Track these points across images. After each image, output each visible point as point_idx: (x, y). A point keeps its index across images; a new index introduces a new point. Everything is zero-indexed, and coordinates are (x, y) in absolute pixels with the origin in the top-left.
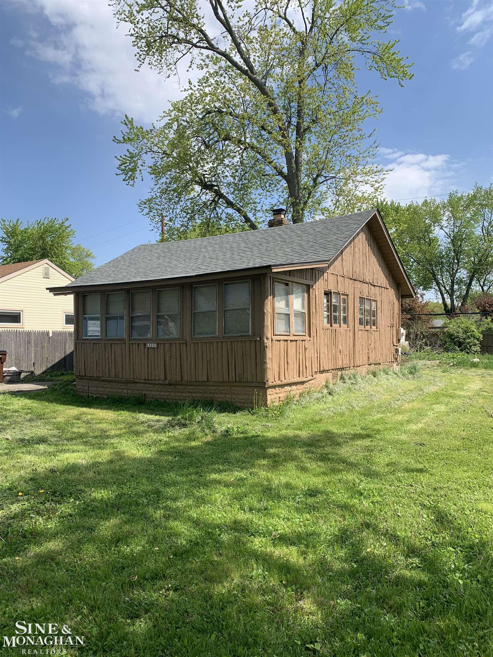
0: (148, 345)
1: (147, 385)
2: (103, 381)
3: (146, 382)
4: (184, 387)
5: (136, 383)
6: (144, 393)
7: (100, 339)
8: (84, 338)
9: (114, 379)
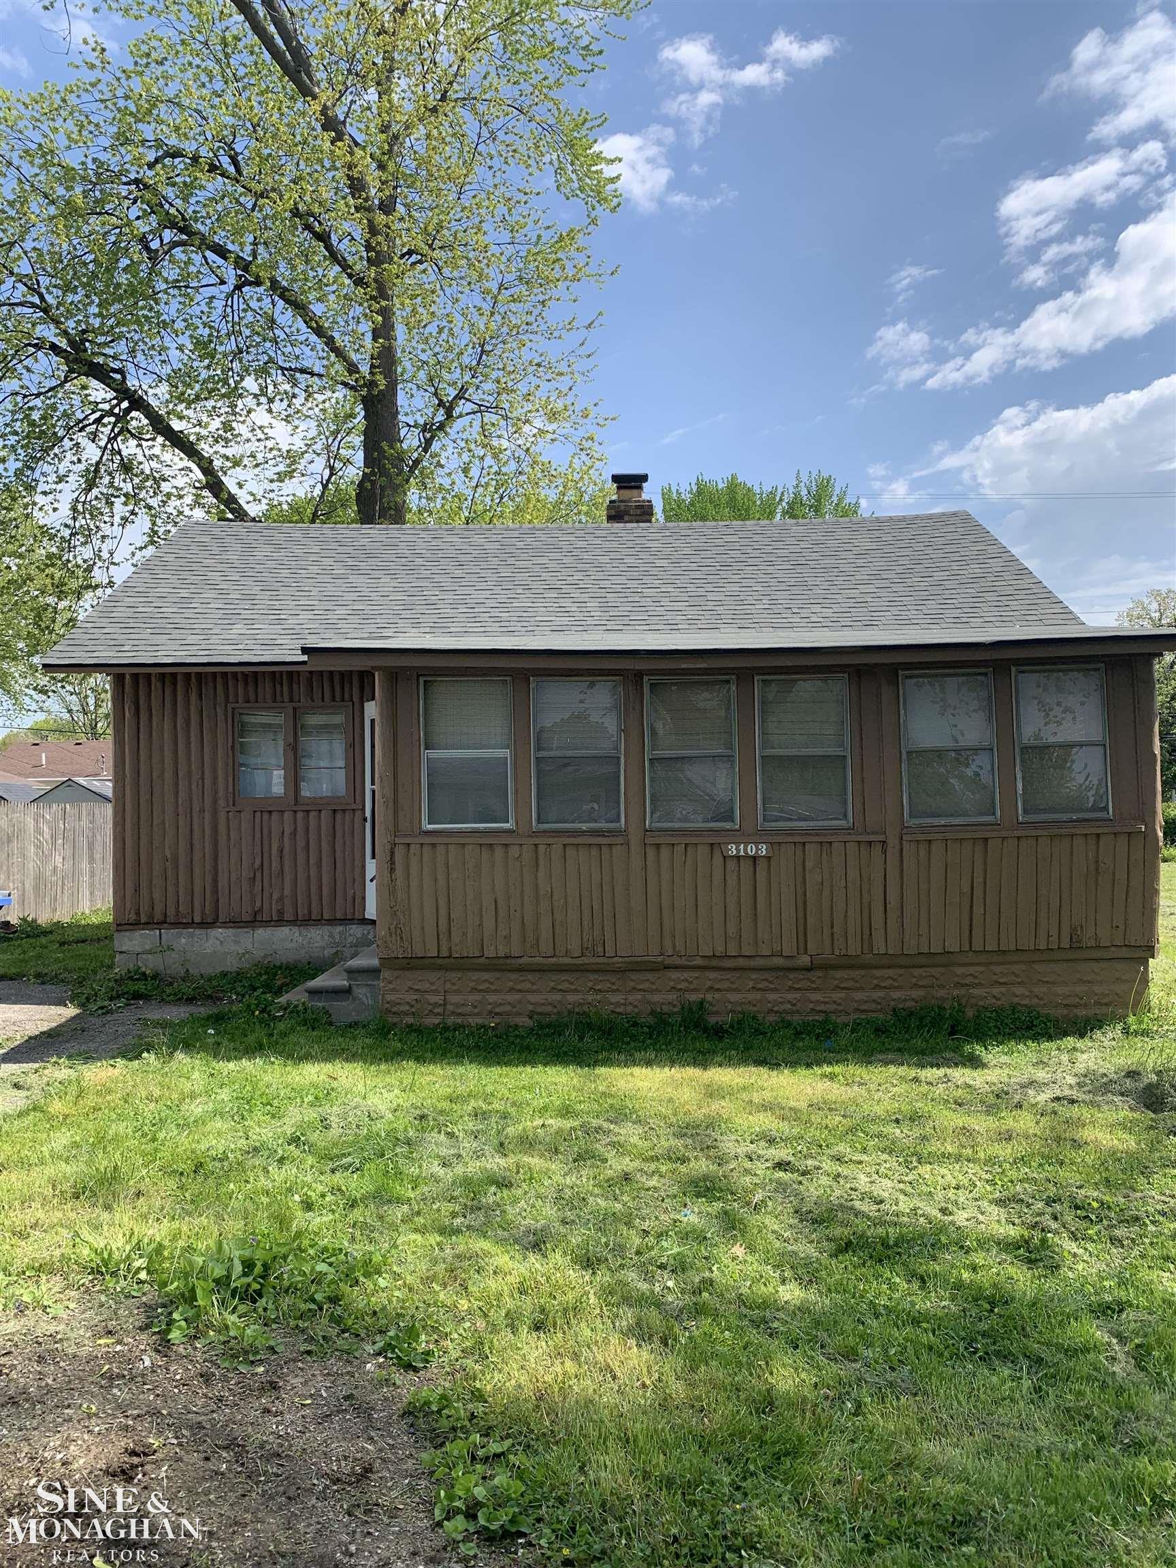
0: (733, 850)
1: (713, 975)
2: (520, 970)
3: (714, 963)
4: (863, 972)
5: (667, 967)
6: (693, 997)
7: (509, 832)
8: (431, 827)
9: (579, 961)
